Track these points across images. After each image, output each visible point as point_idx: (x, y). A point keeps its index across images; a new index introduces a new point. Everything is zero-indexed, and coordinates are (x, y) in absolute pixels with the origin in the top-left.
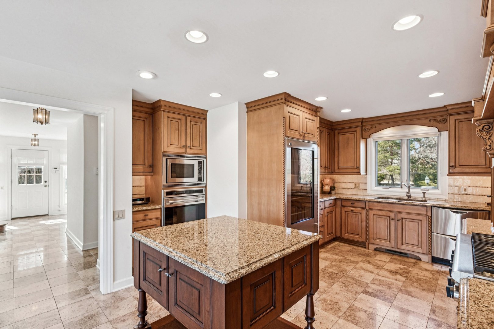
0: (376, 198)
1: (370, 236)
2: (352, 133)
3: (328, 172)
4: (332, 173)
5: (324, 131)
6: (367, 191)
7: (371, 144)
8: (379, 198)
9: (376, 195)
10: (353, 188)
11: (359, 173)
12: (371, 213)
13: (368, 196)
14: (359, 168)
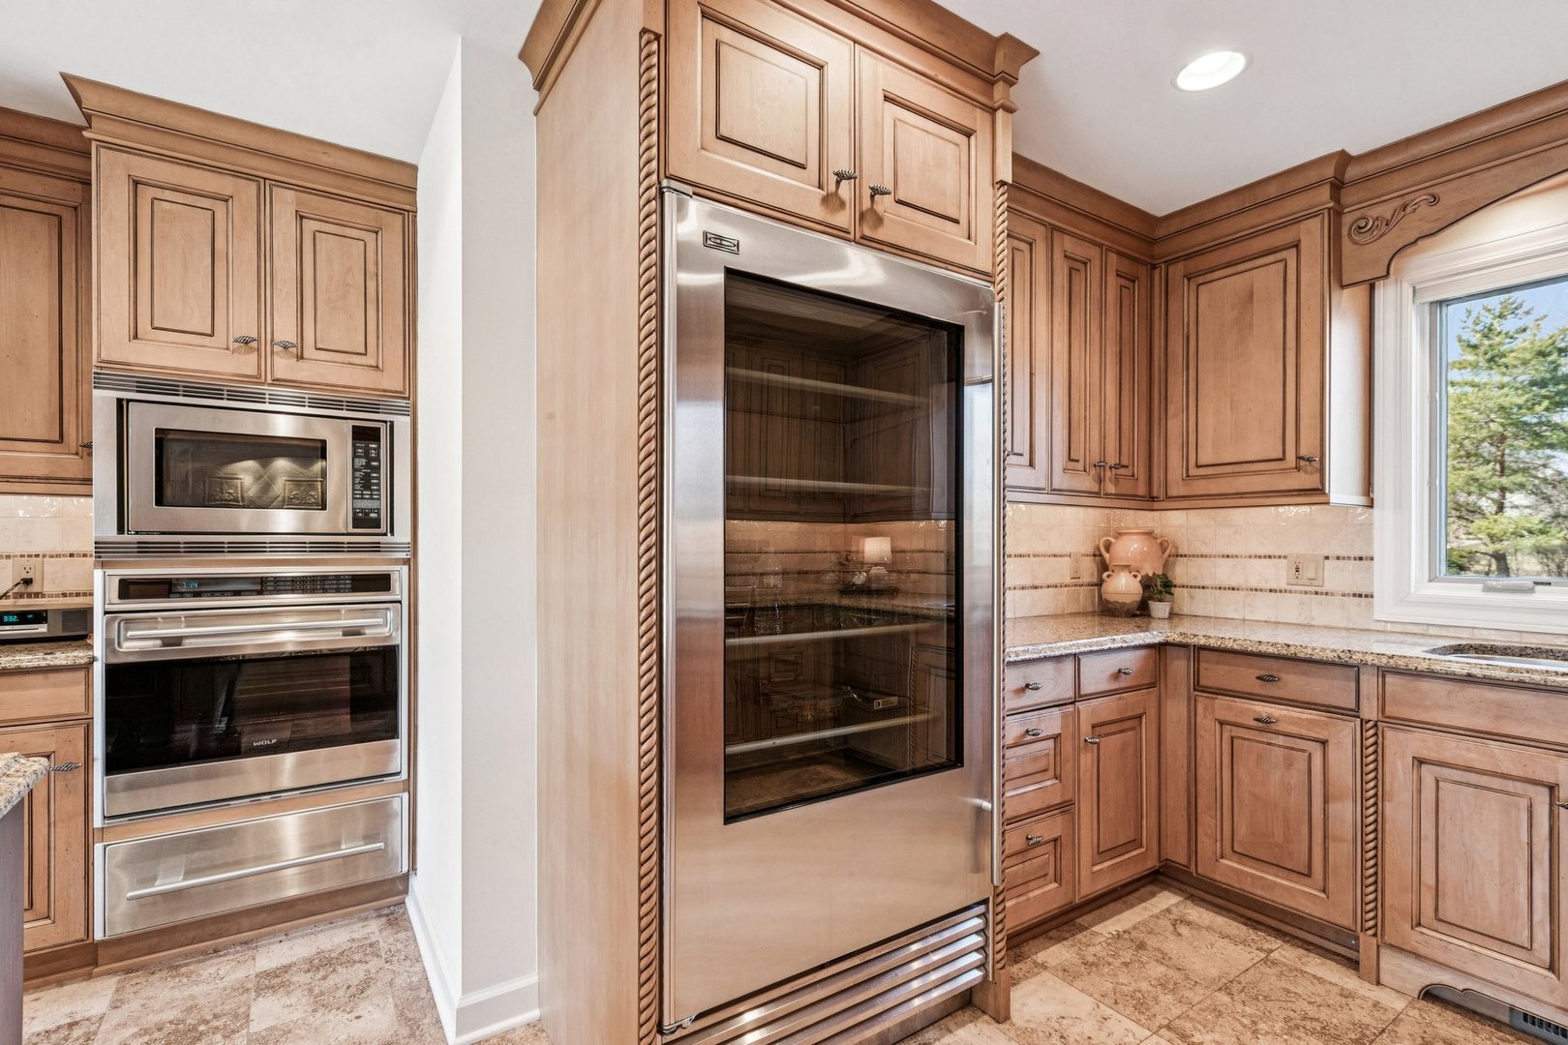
0: (1434, 651)
1: (1388, 900)
2: (1271, 258)
3: (1119, 496)
4: (1150, 500)
5: (1096, 263)
6: (1370, 607)
7: (1400, 324)
8: (1458, 650)
9: (1432, 631)
10: (1283, 585)
11: (1316, 493)
12: (1400, 747)
13: (1382, 637)
14: (1317, 465)
